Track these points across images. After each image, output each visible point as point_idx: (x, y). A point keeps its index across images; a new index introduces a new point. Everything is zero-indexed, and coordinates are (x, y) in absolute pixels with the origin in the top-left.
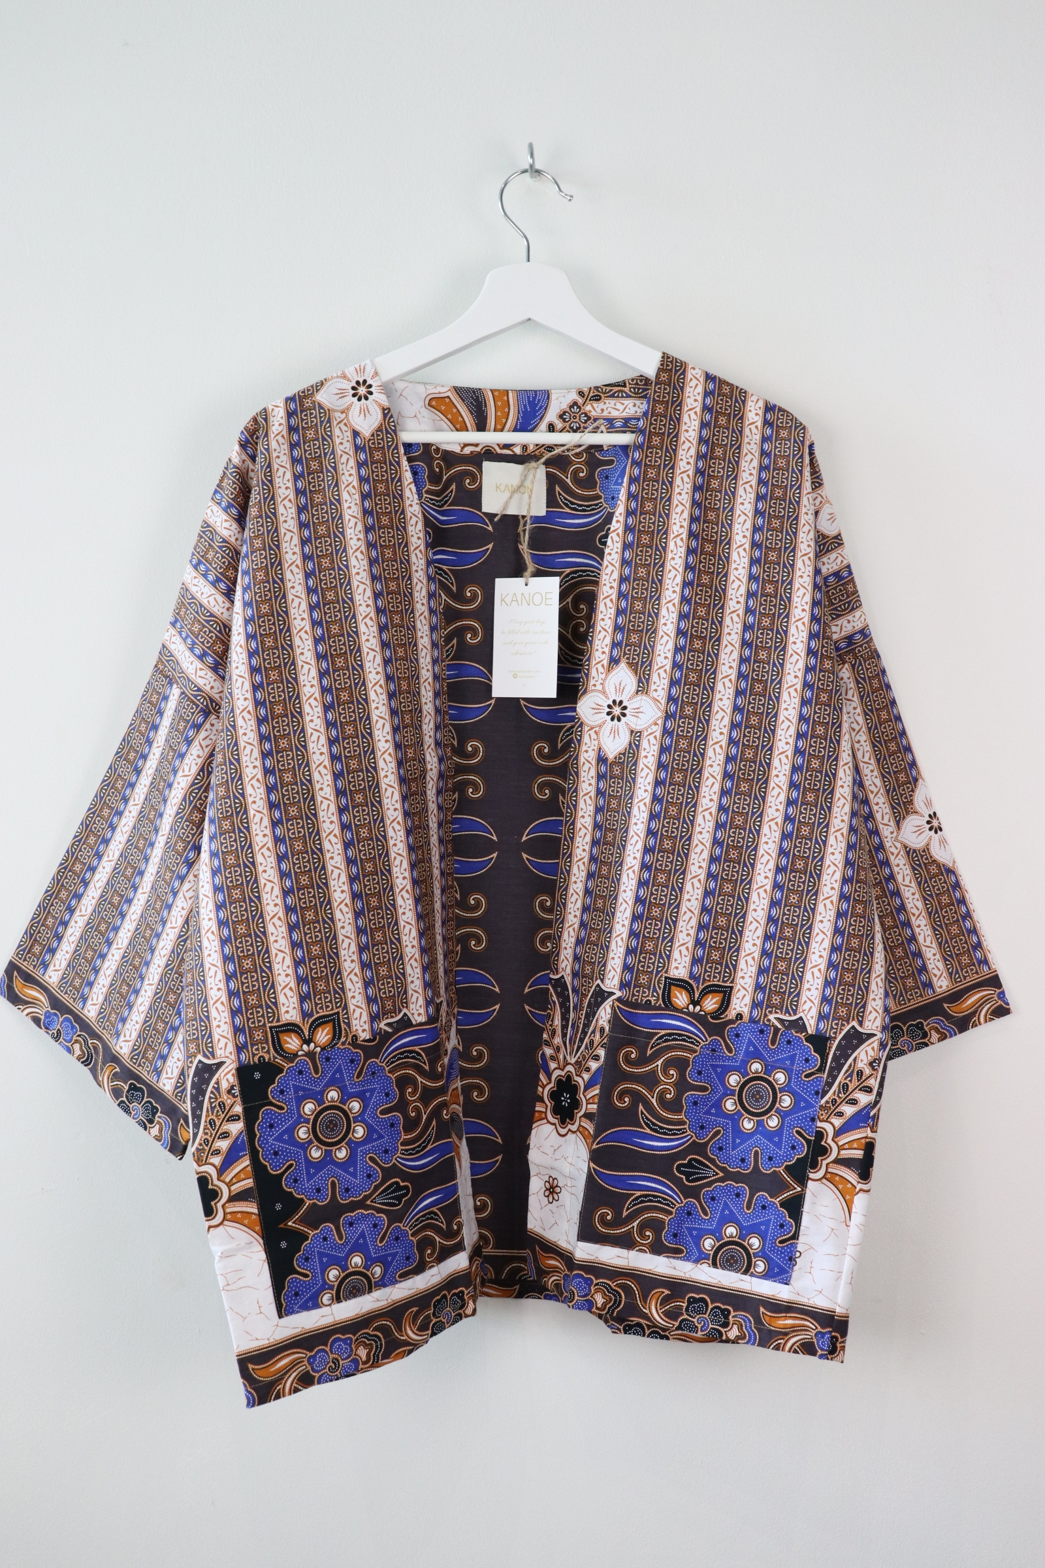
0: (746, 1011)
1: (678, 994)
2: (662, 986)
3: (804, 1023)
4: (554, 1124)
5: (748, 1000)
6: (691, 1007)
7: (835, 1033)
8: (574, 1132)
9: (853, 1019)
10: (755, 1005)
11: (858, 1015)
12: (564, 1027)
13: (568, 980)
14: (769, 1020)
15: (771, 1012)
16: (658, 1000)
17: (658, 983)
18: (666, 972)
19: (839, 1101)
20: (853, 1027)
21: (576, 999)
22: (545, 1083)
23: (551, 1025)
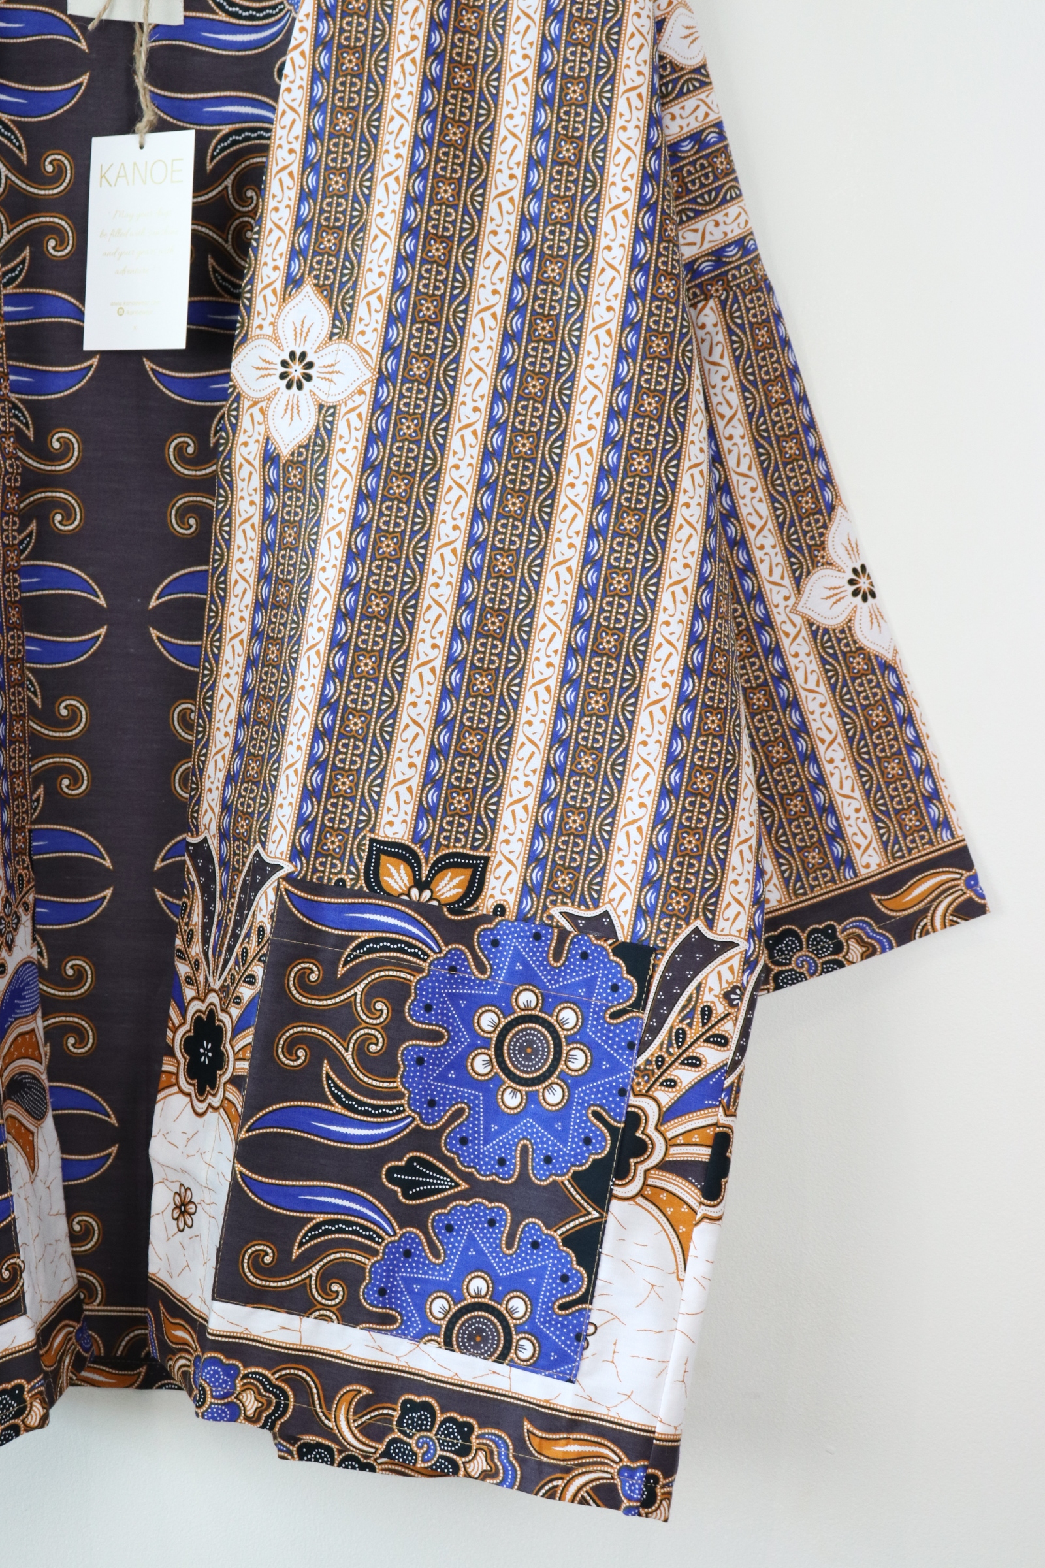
0: (511, 901)
1: (393, 870)
2: (365, 855)
3: (611, 923)
4: (189, 1095)
5: (515, 881)
6: (415, 892)
7: (664, 940)
8: (216, 1109)
9: (697, 916)
10: (527, 889)
11: (705, 909)
12: (206, 927)
13: (213, 844)
14: (551, 917)
15: (554, 903)
16: (357, 880)
17: (359, 849)
18: (372, 831)
19: (668, 1060)
20: (696, 931)
21: (224, 878)
22: (177, 1023)
23: (187, 924)
